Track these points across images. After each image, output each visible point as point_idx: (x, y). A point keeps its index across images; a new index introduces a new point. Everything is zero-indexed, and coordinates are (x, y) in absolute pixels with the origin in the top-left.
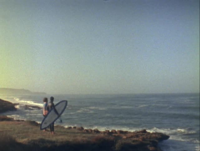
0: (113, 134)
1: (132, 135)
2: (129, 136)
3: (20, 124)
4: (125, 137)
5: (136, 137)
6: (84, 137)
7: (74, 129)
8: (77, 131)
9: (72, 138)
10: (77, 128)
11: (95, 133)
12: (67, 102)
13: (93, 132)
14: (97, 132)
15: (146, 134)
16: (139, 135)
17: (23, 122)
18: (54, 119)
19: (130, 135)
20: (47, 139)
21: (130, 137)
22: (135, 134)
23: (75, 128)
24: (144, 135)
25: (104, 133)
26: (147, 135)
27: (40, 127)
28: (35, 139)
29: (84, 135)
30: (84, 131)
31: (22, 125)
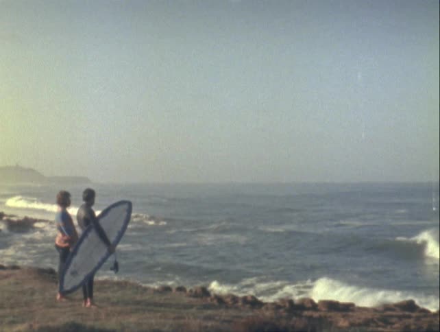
0: (306, 313)
1: (369, 316)
2: (358, 321)
3: (6, 277)
4: (343, 323)
5: (380, 323)
6: (208, 318)
7: (178, 293)
8: (185, 300)
9: (171, 322)
10: (188, 290)
11: (248, 306)
12: (130, 204)
13: (240, 304)
14: (254, 303)
15: (414, 314)
16: (392, 316)
17: (17, 271)
18: (98, 259)
19: (364, 316)
20: (89, 323)
21: (359, 325)
22: (378, 315)
23: (181, 289)
24: (409, 317)
25: (276, 307)
26: (418, 318)
27: (59, 285)
28: (51, 324)
29: (209, 312)
30: (212, 300)
31: (12, 280)
